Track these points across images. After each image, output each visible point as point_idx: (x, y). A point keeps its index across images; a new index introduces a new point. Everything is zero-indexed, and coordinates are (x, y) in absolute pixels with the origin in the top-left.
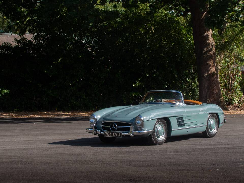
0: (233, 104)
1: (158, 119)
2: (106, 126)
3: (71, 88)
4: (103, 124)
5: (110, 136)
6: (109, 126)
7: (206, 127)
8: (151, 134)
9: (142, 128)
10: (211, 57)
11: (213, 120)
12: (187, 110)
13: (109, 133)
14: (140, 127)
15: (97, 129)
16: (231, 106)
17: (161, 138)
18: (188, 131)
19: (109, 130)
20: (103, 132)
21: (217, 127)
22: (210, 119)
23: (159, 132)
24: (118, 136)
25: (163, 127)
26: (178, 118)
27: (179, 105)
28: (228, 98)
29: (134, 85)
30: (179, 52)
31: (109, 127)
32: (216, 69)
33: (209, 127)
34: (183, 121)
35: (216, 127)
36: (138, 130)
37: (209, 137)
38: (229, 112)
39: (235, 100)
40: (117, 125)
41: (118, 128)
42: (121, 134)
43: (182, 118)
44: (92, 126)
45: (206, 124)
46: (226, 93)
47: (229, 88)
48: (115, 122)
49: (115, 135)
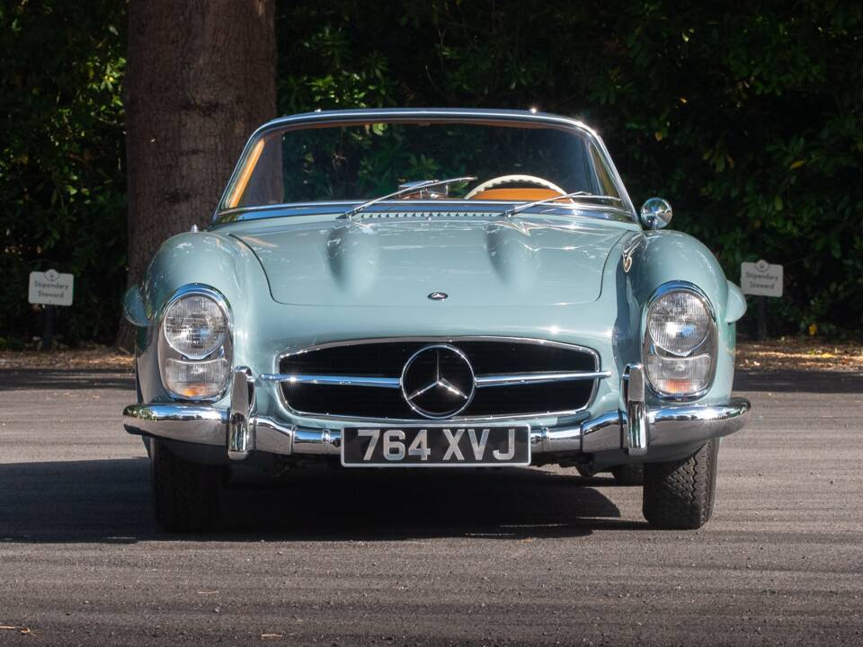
5: (417, 459)
6: (395, 375)
24: (497, 454)
40: (470, 368)
49: (465, 445)
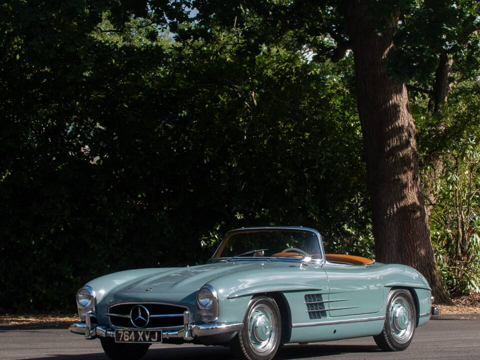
0: (468, 294)
1: (256, 296)
2: (121, 316)
3: (35, 252)
4: (113, 310)
5: (131, 340)
6: (129, 314)
7: (384, 321)
8: (237, 335)
9: (214, 316)
10: (405, 163)
11: (403, 305)
12: (332, 275)
13: (128, 333)
14: (210, 314)
15: (97, 323)
16: (462, 300)
17: (265, 346)
18: (335, 331)
19: (130, 325)
20: (113, 330)
21: (412, 323)
22: (393, 304)
23: (259, 330)
24: (152, 339)
25: (270, 318)
26: (309, 295)
27: (312, 262)
28: (455, 278)
29: (203, 244)
30: (322, 155)
31: (130, 316)
32: (422, 197)
33: (391, 323)
34: (322, 304)
35: (410, 323)
36: (202, 323)
37: (390, 350)
38: (455, 308)
39: (473, 282)
40: (148, 313)
41: (151, 318)
42: (159, 333)
43: (319, 296)
44: (85, 316)
45: (384, 316)
46: (451, 263)
47: (457, 252)
48: (142, 304)
49: (144, 336)
